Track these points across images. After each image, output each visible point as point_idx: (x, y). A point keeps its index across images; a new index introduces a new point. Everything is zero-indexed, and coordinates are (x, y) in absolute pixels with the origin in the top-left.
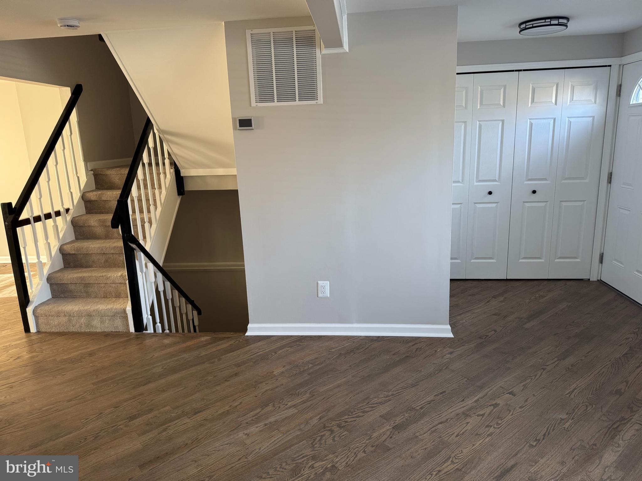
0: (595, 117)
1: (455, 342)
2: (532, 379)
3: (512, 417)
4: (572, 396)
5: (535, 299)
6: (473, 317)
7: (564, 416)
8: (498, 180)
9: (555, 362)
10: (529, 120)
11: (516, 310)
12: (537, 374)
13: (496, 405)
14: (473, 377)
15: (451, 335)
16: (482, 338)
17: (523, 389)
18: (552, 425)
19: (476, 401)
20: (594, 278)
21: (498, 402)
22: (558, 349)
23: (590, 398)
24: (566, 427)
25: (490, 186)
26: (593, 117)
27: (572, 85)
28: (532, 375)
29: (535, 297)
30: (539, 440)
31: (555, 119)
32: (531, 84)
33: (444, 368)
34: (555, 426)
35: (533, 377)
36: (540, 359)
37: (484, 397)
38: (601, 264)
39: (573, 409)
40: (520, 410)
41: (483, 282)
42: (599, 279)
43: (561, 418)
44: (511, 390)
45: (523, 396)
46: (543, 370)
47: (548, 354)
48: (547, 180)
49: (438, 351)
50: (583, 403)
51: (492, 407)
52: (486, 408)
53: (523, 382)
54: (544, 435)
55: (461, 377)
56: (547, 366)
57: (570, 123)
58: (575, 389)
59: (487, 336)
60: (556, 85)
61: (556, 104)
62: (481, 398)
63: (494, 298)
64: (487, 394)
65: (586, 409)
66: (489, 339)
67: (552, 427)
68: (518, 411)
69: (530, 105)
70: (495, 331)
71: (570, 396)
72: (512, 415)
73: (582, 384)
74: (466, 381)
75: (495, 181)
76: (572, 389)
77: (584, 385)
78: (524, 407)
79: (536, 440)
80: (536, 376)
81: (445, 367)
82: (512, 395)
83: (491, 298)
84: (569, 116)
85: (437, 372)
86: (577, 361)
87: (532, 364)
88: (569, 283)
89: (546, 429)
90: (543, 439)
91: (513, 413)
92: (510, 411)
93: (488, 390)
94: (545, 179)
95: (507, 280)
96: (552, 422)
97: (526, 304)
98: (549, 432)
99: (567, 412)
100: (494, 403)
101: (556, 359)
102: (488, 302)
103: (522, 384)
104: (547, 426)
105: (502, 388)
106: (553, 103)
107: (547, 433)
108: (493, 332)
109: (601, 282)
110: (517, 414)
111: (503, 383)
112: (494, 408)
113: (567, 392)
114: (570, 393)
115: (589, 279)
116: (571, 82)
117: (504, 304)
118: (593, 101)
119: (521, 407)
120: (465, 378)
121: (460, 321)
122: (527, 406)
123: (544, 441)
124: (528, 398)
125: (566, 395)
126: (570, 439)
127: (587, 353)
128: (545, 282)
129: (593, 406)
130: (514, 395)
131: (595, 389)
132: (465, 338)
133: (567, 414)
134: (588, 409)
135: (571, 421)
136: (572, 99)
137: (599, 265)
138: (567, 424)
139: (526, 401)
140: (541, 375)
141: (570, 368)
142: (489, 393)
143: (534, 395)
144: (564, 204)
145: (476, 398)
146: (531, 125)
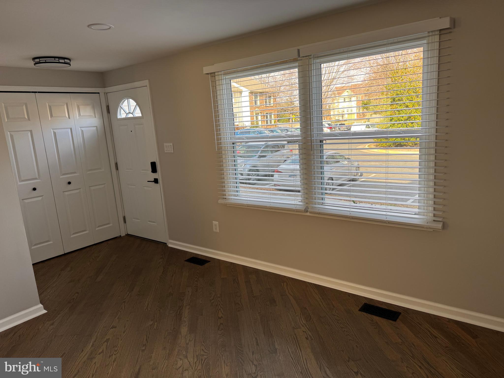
0: (98, 126)
1: (51, 315)
2: (120, 312)
3: (122, 341)
4: (149, 309)
5: (93, 260)
6: (54, 290)
7: (151, 323)
8: (38, 178)
9: (128, 294)
10: (52, 130)
11: (84, 273)
12: (122, 307)
13: (107, 340)
14: (80, 331)
15: (45, 311)
16: (70, 302)
17: (119, 321)
18: (148, 332)
19: (92, 346)
20: (123, 234)
21: (108, 338)
22: (125, 286)
23: (158, 305)
24: (156, 328)
25: (32, 183)
26: (96, 127)
27: (77, 105)
28: (119, 310)
29: (92, 259)
30: (145, 344)
31: (71, 129)
32: (47, 103)
33: (53, 338)
34: (149, 331)
35: (121, 310)
36: (119, 297)
37: (96, 340)
38: (125, 224)
39: (154, 316)
40: (124, 334)
41: (46, 262)
42: (126, 234)
43: (150, 325)
44: (111, 326)
45: (121, 325)
46: (124, 303)
47: (122, 291)
48: (76, 173)
49: (40, 328)
50: (157, 310)
51: (106, 343)
52: (102, 346)
53: (116, 316)
54: (147, 340)
55: (71, 336)
56: (125, 299)
57: (82, 131)
58: (148, 304)
59: (74, 299)
60: (66, 105)
61: (69, 118)
62: (95, 341)
63: (63, 271)
64: (97, 337)
65: (160, 311)
66: (76, 300)
67: (148, 333)
68: (124, 336)
69: (50, 119)
70: (78, 293)
71: (148, 309)
72: (121, 340)
73: (150, 299)
74: (77, 337)
75: (36, 179)
76: (147, 305)
77: (151, 300)
78: (125, 331)
79: (144, 345)
80: (122, 308)
81: (54, 336)
82: (114, 328)
83: (61, 271)
84: (81, 127)
85: (49, 344)
86: (141, 288)
87: (115, 302)
88: (109, 242)
89: (145, 336)
90: (147, 342)
91: (121, 339)
92: (119, 338)
93: (96, 334)
94: (75, 173)
95: (65, 254)
96: (147, 330)
97: (89, 266)
98: (148, 336)
99: (151, 319)
100: (105, 339)
101: (128, 292)
102: (59, 275)
103: (117, 318)
104: (145, 334)
105: (105, 327)
106: (67, 117)
107: (147, 338)
108: (77, 294)
109: (128, 235)
110: (124, 338)
111: (104, 324)
112: (107, 343)
113: (145, 308)
114: (147, 308)
115: (121, 236)
116: (76, 103)
117: (72, 272)
118: (94, 115)
119: (124, 332)
120: (74, 335)
121: (45, 298)
122: (127, 330)
123: (148, 343)
124: (125, 324)
125: (145, 310)
126: (161, 333)
127: (144, 281)
128: (94, 247)
129: (162, 308)
130: (116, 327)
131: (158, 298)
132: (57, 308)
133: (152, 320)
134: (161, 311)
135: (156, 323)
136: (80, 115)
137: (124, 224)
138: (155, 326)
139: (125, 327)
140: (125, 307)
141: (139, 294)
142: (98, 335)
143: (127, 321)
144: (92, 188)
145: (91, 344)
146: (55, 133)
